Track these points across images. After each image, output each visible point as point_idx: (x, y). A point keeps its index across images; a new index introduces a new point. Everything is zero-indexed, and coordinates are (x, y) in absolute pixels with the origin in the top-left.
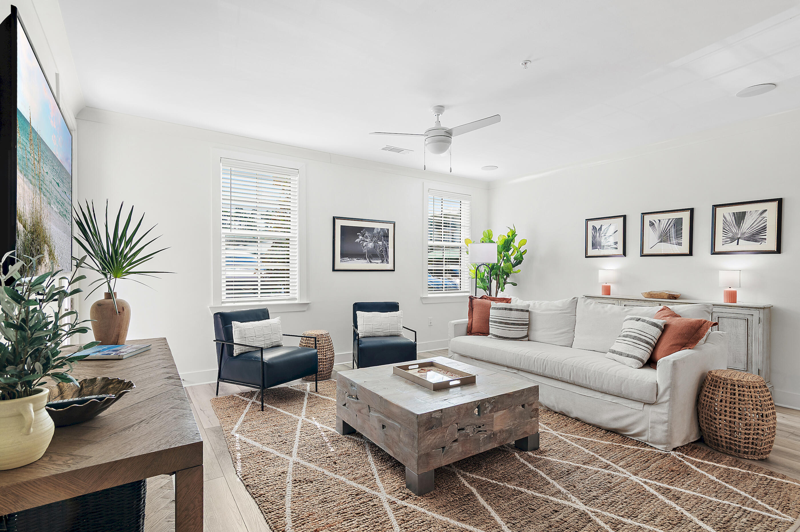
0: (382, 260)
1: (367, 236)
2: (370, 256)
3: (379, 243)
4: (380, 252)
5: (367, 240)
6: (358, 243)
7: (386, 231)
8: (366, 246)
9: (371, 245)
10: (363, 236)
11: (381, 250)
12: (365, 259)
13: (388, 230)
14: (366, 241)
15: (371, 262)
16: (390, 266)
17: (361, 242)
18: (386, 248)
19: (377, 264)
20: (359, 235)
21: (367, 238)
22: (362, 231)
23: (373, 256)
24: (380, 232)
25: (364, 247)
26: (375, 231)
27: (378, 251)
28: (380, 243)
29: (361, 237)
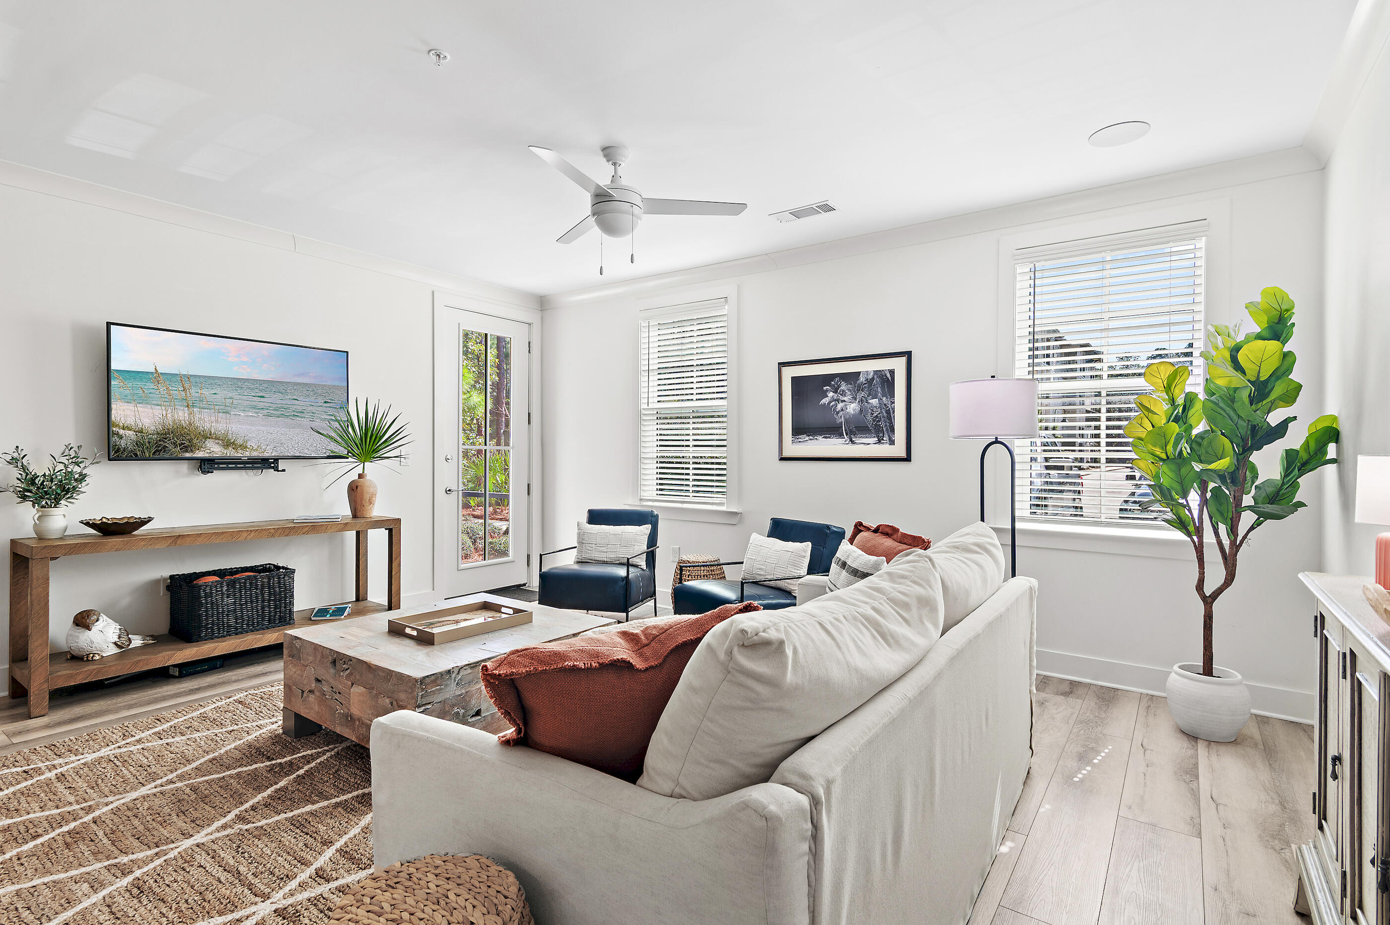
0: (878, 437)
1: (843, 391)
2: (851, 431)
3: (870, 401)
4: (874, 421)
5: (845, 399)
6: (827, 407)
7: (888, 375)
8: (842, 410)
9: (853, 408)
10: (835, 392)
11: (876, 417)
12: (841, 435)
13: (892, 372)
14: (844, 401)
15: (853, 442)
16: (899, 450)
17: (832, 404)
18: (888, 412)
19: (867, 446)
20: (827, 391)
21: (843, 393)
22: (833, 383)
23: (858, 431)
24: (873, 379)
25: (838, 413)
26: (862, 379)
27: (869, 418)
28: (874, 402)
29: (831, 394)
